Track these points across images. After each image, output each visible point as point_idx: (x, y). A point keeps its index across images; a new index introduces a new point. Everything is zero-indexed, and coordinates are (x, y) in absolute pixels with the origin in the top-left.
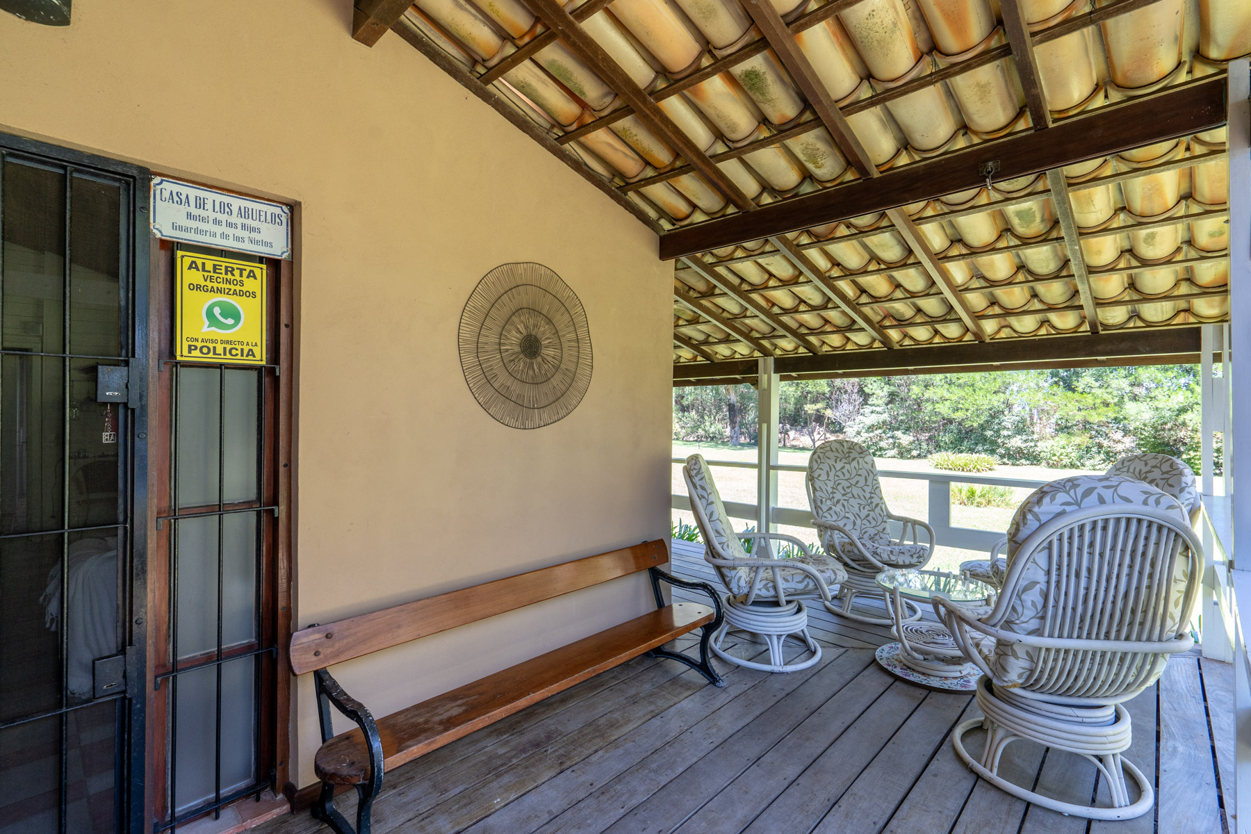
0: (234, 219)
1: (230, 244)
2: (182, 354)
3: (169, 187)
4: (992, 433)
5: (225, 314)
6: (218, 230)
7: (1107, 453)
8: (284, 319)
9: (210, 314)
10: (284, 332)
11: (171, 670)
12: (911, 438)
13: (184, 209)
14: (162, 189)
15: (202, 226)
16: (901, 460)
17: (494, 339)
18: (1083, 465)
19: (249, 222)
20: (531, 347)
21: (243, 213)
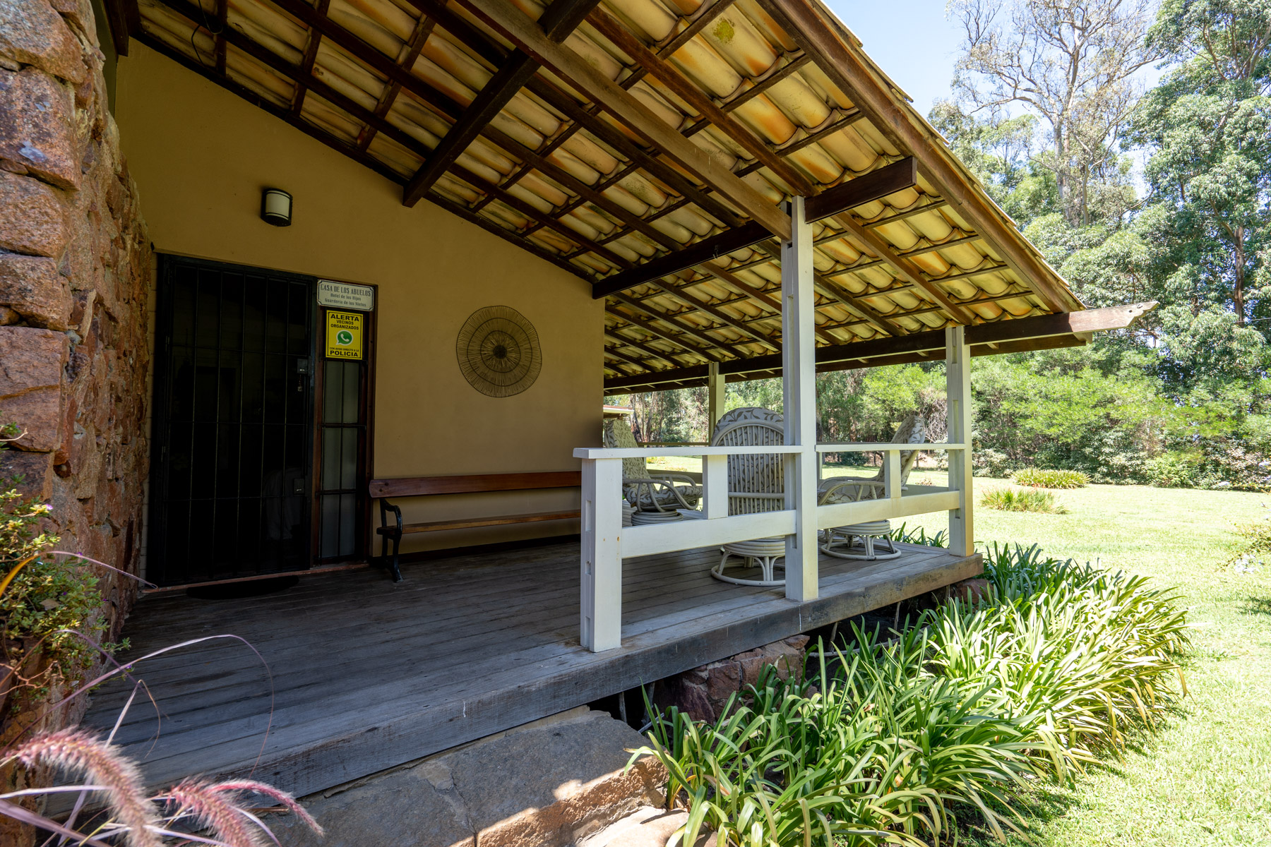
0: (350, 295)
1: (348, 306)
2: (328, 354)
3: (325, 283)
4: (1091, 450)
5: (345, 337)
6: (343, 300)
7: (1228, 471)
8: (370, 339)
9: (339, 337)
10: (370, 345)
11: (321, 493)
12: (1004, 456)
13: (330, 292)
14: (322, 284)
15: (337, 299)
16: (994, 480)
17: (477, 348)
18: (1197, 484)
19: (356, 296)
20: (500, 352)
21: (354, 292)
